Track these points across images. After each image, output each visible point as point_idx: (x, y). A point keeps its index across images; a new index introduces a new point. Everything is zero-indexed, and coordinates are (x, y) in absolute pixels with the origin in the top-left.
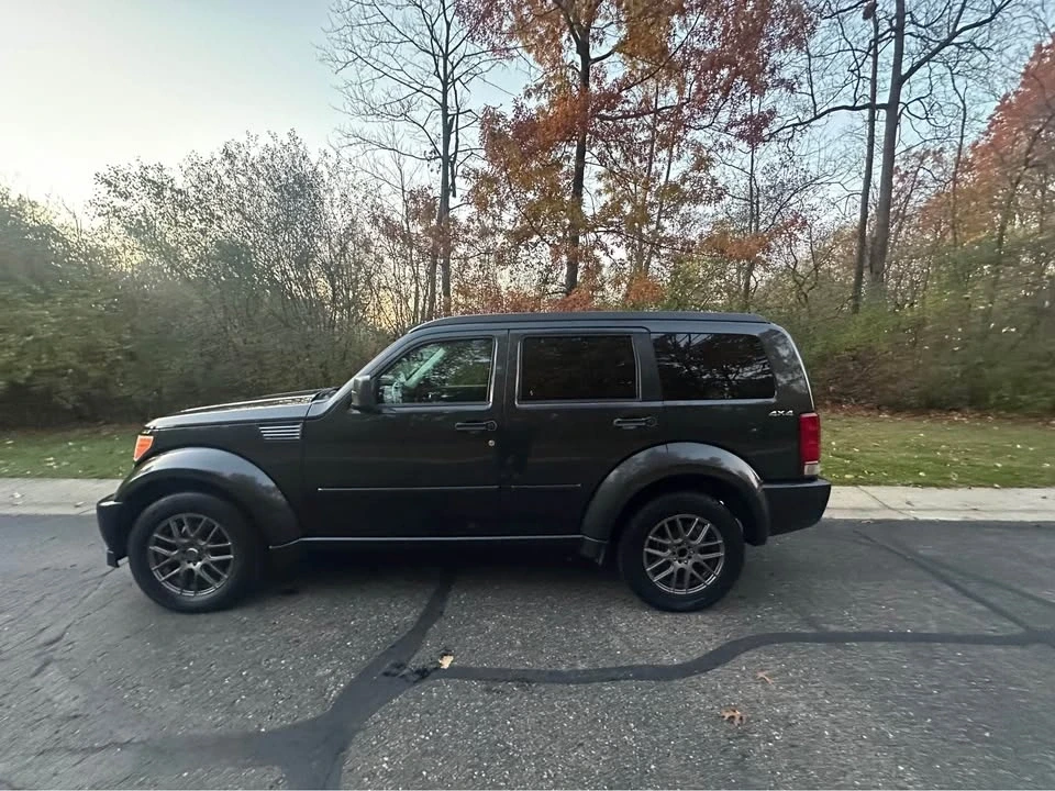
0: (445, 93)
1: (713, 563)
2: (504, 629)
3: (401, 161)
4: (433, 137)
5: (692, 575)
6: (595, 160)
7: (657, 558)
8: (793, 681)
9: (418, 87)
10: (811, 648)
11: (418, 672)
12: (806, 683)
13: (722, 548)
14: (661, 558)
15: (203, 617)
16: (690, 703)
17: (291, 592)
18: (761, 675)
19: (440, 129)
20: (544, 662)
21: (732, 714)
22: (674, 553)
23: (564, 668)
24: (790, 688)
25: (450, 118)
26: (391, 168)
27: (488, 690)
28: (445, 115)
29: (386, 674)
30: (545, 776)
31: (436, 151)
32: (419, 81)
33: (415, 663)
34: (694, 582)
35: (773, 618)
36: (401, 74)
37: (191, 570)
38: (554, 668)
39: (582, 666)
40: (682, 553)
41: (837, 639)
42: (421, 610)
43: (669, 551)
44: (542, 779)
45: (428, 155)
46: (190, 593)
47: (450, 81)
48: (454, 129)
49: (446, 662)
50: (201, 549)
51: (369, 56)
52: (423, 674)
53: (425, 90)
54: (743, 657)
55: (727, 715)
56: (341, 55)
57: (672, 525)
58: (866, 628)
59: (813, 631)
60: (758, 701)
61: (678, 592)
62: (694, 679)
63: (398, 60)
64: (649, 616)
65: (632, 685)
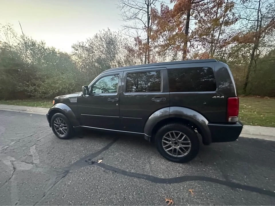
0: (148, 8)
1: (187, 148)
2: (119, 156)
3: (138, 31)
4: (144, 22)
5: (179, 151)
6: (193, 18)
7: (166, 144)
8: (202, 196)
9: (141, 9)
10: (219, 186)
11: (92, 162)
12: (207, 199)
13: (190, 144)
14: (168, 144)
15: (63, 140)
16: (158, 192)
17: (81, 138)
18: (190, 190)
19: (147, 20)
20: (123, 167)
21: (169, 200)
22: (173, 143)
23: (127, 171)
24: (199, 199)
25: (149, 15)
26: (135, 34)
27: (104, 171)
28: (148, 15)
29: (86, 161)
30: (101, 199)
31: (145, 26)
32: (141, 7)
33: (93, 160)
34: (179, 153)
35: (211, 172)
36: (136, 6)
37: (61, 130)
38: (125, 170)
39: (133, 171)
40: (176, 143)
41: (234, 186)
42: (104, 147)
43: (171, 142)
44: (99, 200)
45: (143, 28)
46: (61, 135)
47: (149, 4)
48: (151, 18)
49: (100, 161)
50: (62, 126)
51: (129, 3)
52: (93, 163)
53: (143, 9)
54: (188, 182)
55: (167, 200)
56: (121, 5)
57: (172, 134)
58: (251, 185)
59: (224, 180)
60: (183, 199)
61: (174, 156)
62: (165, 185)
63: (136, 2)
64: (163, 161)
65: (143, 180)
